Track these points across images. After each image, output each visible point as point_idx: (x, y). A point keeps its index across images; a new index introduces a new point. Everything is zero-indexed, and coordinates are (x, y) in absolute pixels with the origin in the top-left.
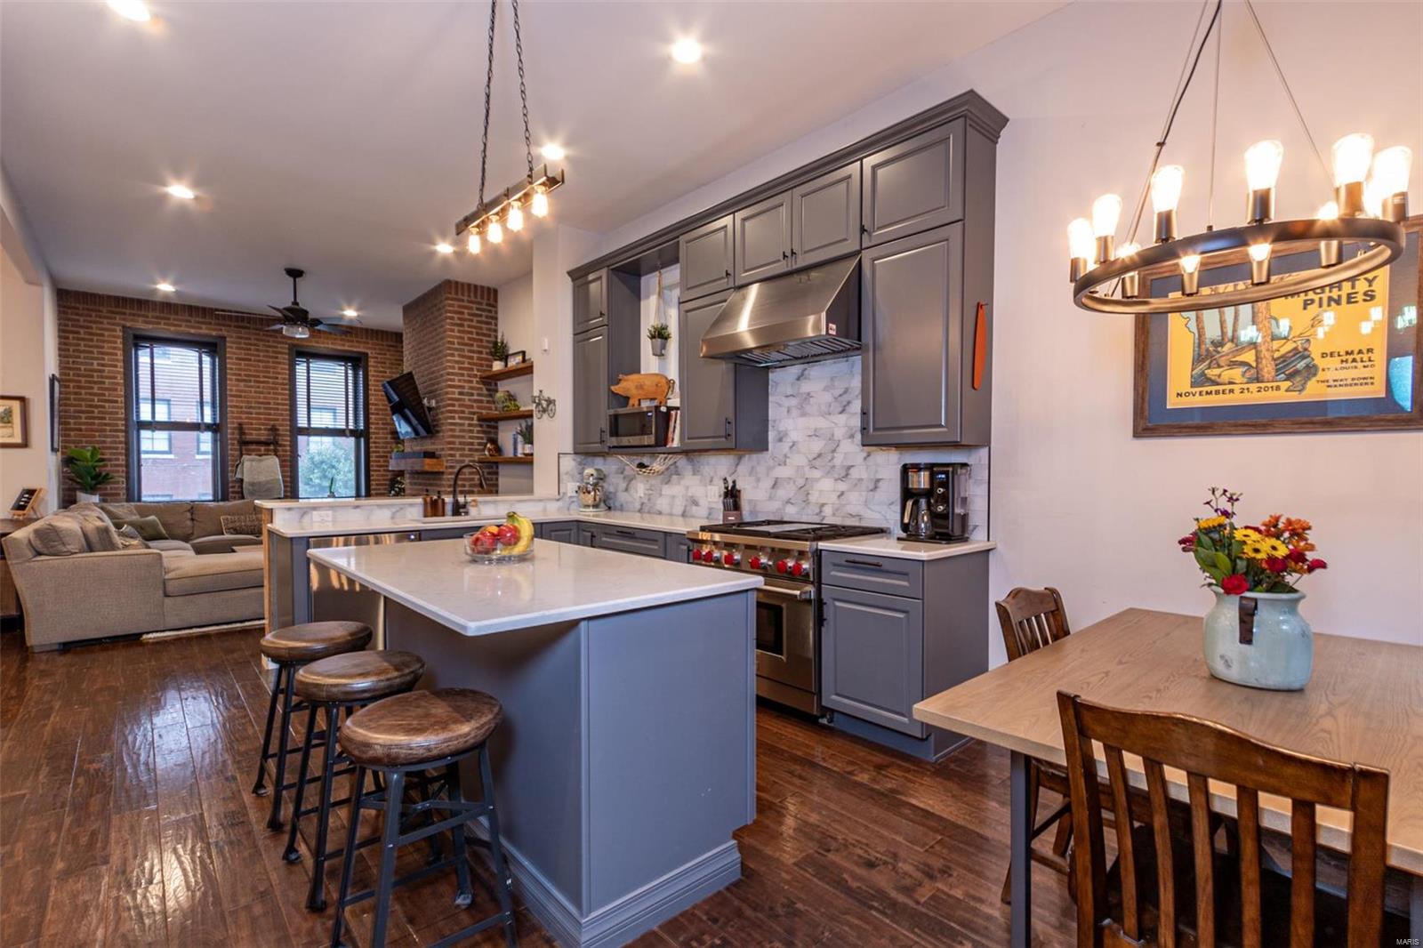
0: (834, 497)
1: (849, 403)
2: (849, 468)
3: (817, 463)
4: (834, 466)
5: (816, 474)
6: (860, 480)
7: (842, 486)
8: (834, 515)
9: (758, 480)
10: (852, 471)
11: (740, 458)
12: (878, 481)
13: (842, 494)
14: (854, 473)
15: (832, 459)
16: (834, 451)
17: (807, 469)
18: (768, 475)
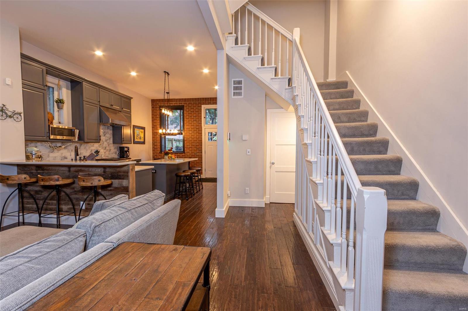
0: (103, 153)
1: (105, 135)
2: (106, 147)
3: (100, 146)
4: (103, 147)
5: (100, 148)
6: (108, 149)
7: (105, 151)
8: (104, 157)
9: (87, 150)
10: (106, 148)
11: (81, 145)
12: (110, 149)
13: (105, 152)
14: (107, 148)
15: (103, 145)
16: (103, 144)
17: (98, 147)
18: (89, 149)
